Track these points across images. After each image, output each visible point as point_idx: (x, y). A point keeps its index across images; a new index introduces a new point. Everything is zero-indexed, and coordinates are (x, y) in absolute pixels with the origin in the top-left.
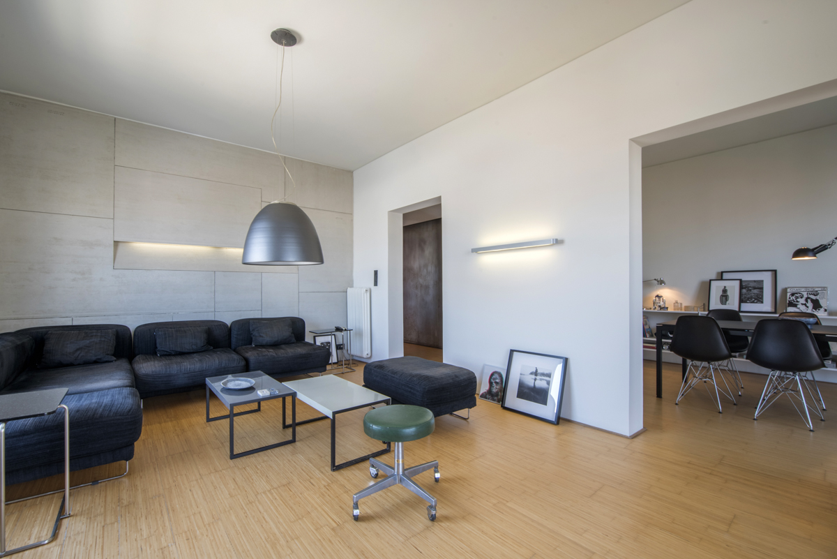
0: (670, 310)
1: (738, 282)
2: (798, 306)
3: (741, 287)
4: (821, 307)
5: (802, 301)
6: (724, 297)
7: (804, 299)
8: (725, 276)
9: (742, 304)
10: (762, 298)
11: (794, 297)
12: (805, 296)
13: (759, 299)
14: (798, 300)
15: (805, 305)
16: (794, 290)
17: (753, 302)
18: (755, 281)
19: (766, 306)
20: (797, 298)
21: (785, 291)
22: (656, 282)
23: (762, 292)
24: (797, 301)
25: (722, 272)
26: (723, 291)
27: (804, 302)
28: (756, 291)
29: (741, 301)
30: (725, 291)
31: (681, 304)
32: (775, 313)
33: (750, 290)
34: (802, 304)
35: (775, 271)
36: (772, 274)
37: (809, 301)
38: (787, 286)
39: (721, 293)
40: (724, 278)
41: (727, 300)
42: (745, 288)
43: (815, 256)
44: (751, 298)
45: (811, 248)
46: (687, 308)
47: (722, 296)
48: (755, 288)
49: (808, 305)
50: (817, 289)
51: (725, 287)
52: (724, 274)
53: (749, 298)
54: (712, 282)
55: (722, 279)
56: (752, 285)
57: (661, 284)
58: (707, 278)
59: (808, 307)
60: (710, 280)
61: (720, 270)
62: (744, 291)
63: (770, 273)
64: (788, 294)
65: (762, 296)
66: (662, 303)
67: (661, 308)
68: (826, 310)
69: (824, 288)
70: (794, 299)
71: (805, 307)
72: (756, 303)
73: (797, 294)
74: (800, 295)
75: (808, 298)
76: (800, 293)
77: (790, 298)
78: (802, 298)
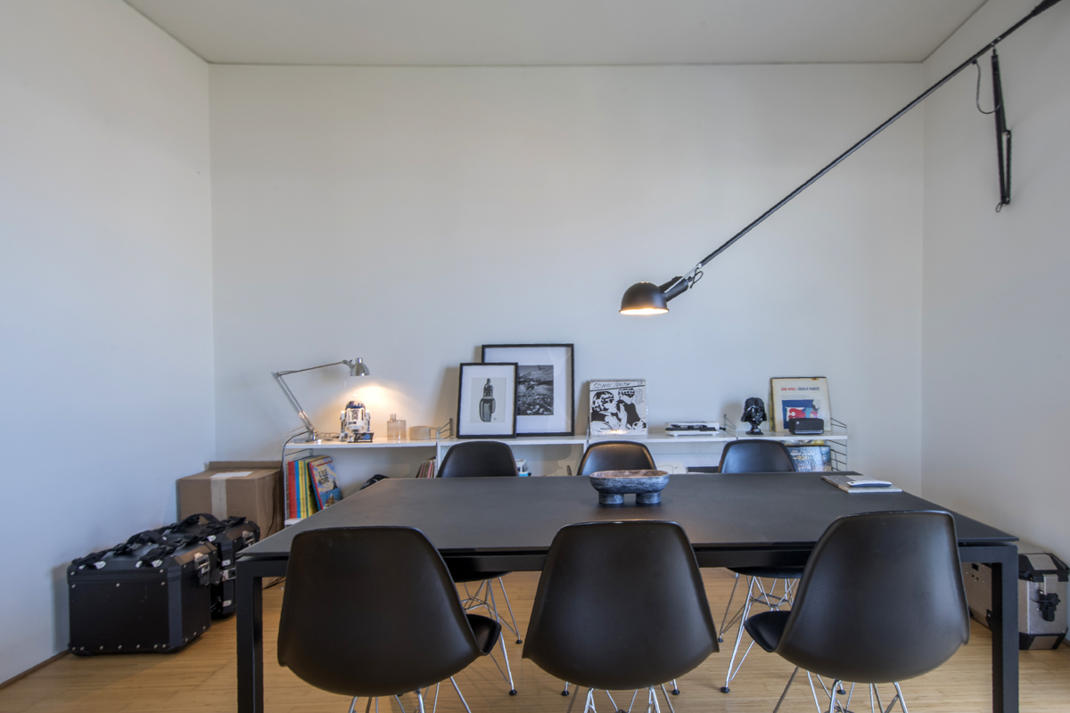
0: (380, 440)
1: (513, 367)
2: (607, 419)
3: (518, 381)
4: (638, 419)
5: (612, 407)
6: (487, 405)
7: (615, 403)
8: (490, 355)
9: (518, 417)
10: (551, 404)
11: (599, 401)
12: (616, 398)
13: (546, 406)
14: (606, 406)
15: (618, 414)
16: (600, 387)
17: (537, 413)
18: (540, 368)
19: (558, 420)
20: (605, 402)
21: (586, 386)
22: (346, 368)
23: (551, 390)
24: (606, 409)
25: (484, 347)
26: (485, 389)
27: (615, 411)
28: (541, 389)
29: (518, 411)
30: (488, 390)
31: (404, 422)
32: (571, 434)
33: (532, 387)
34: (613, 414)
35: (571, 346)
36: (567, 353)
37: (621, 406)
38: (589, 379)
39: (481, 395)
40: (487, 361)
41: (491, 410)
42: (523, 383)
43: (665, 307)
44: (534, 404)
45: (658, 284)
46: (416, 432)
47: (484, 401)
48: (540, 383)
49: (620, 416)
50: (632, 384)
51: (489, 380)
52: (487, 350)
53: (530, 404)
54: (464, 367)
55: (483, 363)
56: (536, 375)
57: (358, 374)
58: (456, 361)
59: (620, 420)
60: (462, 365)
61: (480, 343)
62: (522, 388)
63: (563, 350)
64: (592, 395)
65: (552, 399)
66: (360, 424)
67: (359, 436)
68: (645, 425)
69: (642, 381)
70: (601, 404)
71: (616, 421)
72: (542, 414)
73: (603, 393)
74: (607, 396)
75: (620, 402)
76: (608, 393)
77: (594, 403)
78: (611, 401)
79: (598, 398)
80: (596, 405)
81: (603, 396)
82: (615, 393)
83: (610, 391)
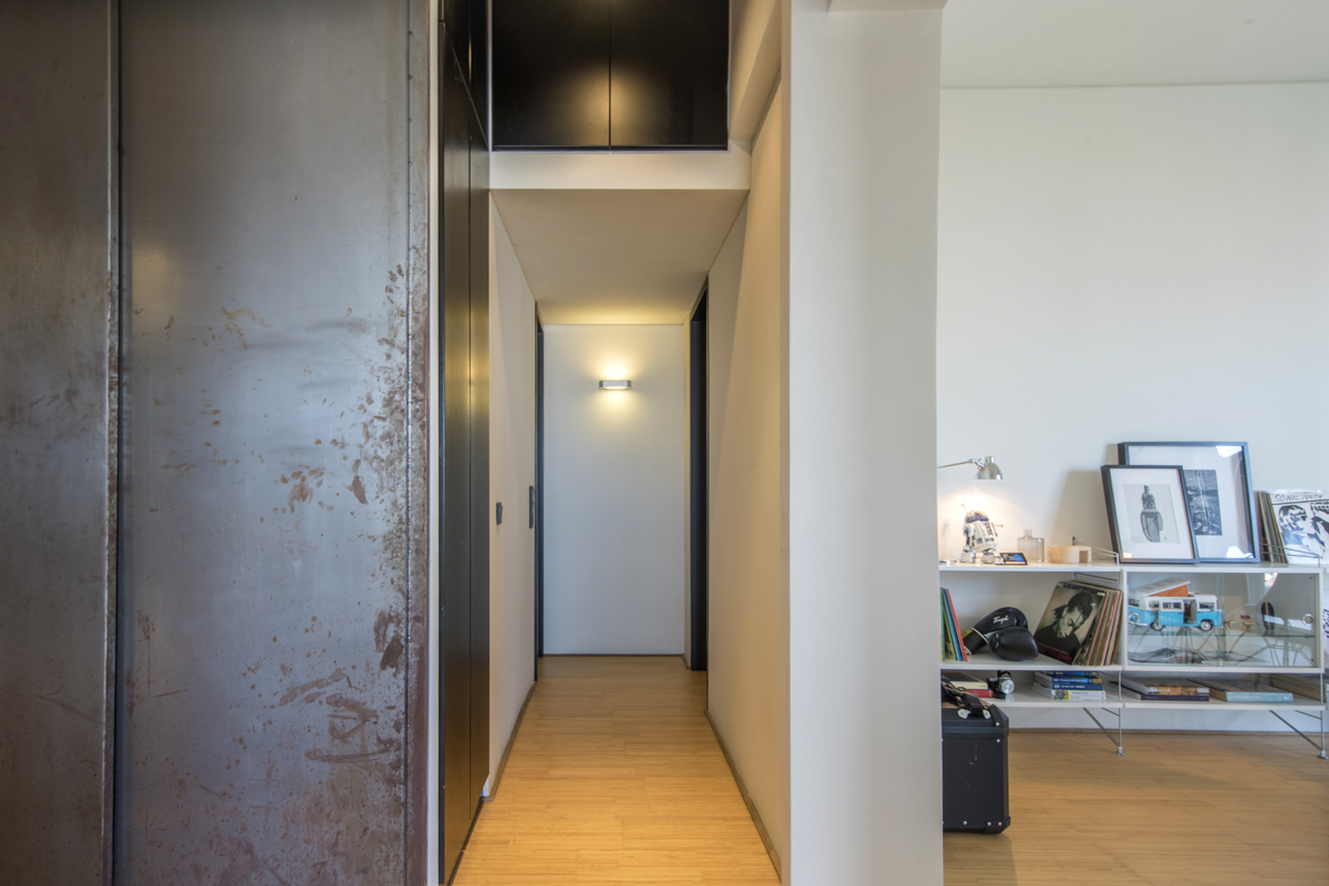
1: (1176, 472)
2: (1304, 541)
5: (1307, 526)
6: (1151, 520)
7: (1309, 520)
8: (1135, 456)
11: (1288, 517)
12: (1310, 515)
14: (1299, 525)
15: (1316, 536)
16: (1286, 498)
18: (1203, 473)
20: (1295, 520)
21: (1266, 496)
24: (1299, 529)
25: (1121, 445)
27: (1313, 531)
30: (1148, 500)
32: (1254, 562)
34: (1311, 535)
35: (1242, 443)
36: (1237, 454)
37: (1319, 524)
39: (1140, 507)
40: (1130, 461)
41: (1158, 527)
47: (1145, 515)
49: (1318, 539)
51: (1146, 487)
54: (1111, 473)
59: (1322, 543)
60: (1108, 468)
63: (1231, 449)
64: (1276, 510)
70: (1291, 522)
71: (1318, 545)
72: (1207, 533)
73: (1290, 507)
74: (1296, 511)
75: (1316, 519)
76: (1297, 507)
77: (1281, 520)
78: (1304, 518)
79: (1285, 514)
80: (1285, 522)
81: (1291, 511)
82: (1306, 507)
83: (1298, 505)
